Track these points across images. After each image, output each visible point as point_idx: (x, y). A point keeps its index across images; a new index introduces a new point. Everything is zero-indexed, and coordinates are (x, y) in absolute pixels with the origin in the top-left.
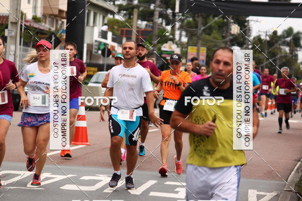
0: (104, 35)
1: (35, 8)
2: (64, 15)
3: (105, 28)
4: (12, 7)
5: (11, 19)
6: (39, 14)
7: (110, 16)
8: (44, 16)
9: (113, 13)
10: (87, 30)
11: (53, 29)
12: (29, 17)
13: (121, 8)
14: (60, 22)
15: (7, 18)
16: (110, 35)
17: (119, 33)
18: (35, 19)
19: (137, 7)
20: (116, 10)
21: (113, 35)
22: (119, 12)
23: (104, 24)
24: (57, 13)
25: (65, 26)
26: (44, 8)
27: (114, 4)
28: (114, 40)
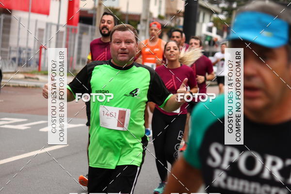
0: (210, 29)
1: (160, 9)
2: (181, 14)
3: (211, 24)
4: (144, 8)
5: (143, 17)
6: (163, 13)
7: (215, 16)
8: (167, 15)
9: (217, 13)
10: (198, 26)
11: (173, 25)
12: (155, 15)
13: (223, 9)
14: (177, 20)
15: (139, 16)
16: (214, 30)
17: (221, 28)
18: (160, 17)
19: (236, 9)
20: (219, 11)
21: (218, 29)
22: (222, 13)
23: (210, 22)
24: (175, 12)
25: (182, 23)
26: (167, 9)
27: (218, 7)
28: (218, 34)
